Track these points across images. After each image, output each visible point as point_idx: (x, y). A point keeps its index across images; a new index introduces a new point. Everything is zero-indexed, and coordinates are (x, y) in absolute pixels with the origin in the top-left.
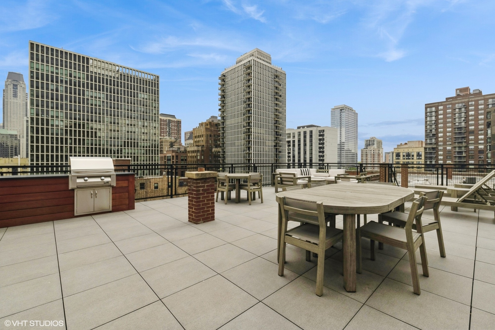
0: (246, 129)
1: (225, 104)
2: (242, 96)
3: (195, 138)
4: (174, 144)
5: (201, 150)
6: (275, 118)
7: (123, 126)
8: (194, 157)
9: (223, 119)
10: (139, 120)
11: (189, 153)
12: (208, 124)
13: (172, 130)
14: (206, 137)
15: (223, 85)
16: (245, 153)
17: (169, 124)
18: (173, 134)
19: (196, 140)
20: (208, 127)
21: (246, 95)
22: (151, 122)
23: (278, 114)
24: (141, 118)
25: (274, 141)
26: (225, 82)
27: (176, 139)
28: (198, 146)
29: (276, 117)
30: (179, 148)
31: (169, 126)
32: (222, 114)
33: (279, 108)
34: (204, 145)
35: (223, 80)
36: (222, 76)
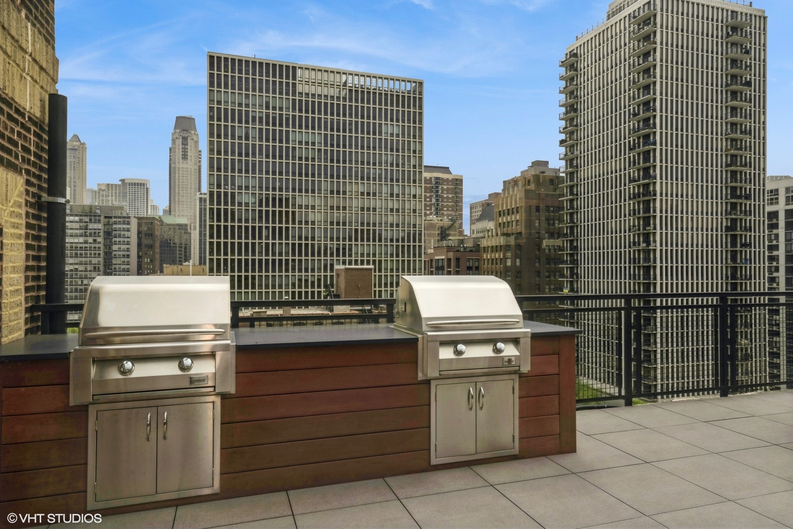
0: (639, 186)
1: (577, 125)
2: (627, 101)
3: (500, 215)
4: (447, 232)
5: (514, 244)
6: (730, 150)
7: (354, 197)
8: (499, 262)
9: (571, 166)
10: (383, 183)
11: (484, 252)
12: (532, 181)
13: (442, 201)
14: (526, 212)
15: (572, 79)
16: (634, 251)
17: (437, 187)
18: (445, 209)
19: (503, 220)
20: (532, 187)
21: (636, 96)
22: (406, 184)
23: (738, 135)
24: (386, 178)
25: (726, 214)
26: (576, 70)
27: (452, 220)
28: (507, 235)
29: (732, 146)
30: (462, 242)
31: (437, 192)
32: (569, 153)
33: (743, 119)
34: (520, 233)
35: (572, 67)
36: (568, 56)
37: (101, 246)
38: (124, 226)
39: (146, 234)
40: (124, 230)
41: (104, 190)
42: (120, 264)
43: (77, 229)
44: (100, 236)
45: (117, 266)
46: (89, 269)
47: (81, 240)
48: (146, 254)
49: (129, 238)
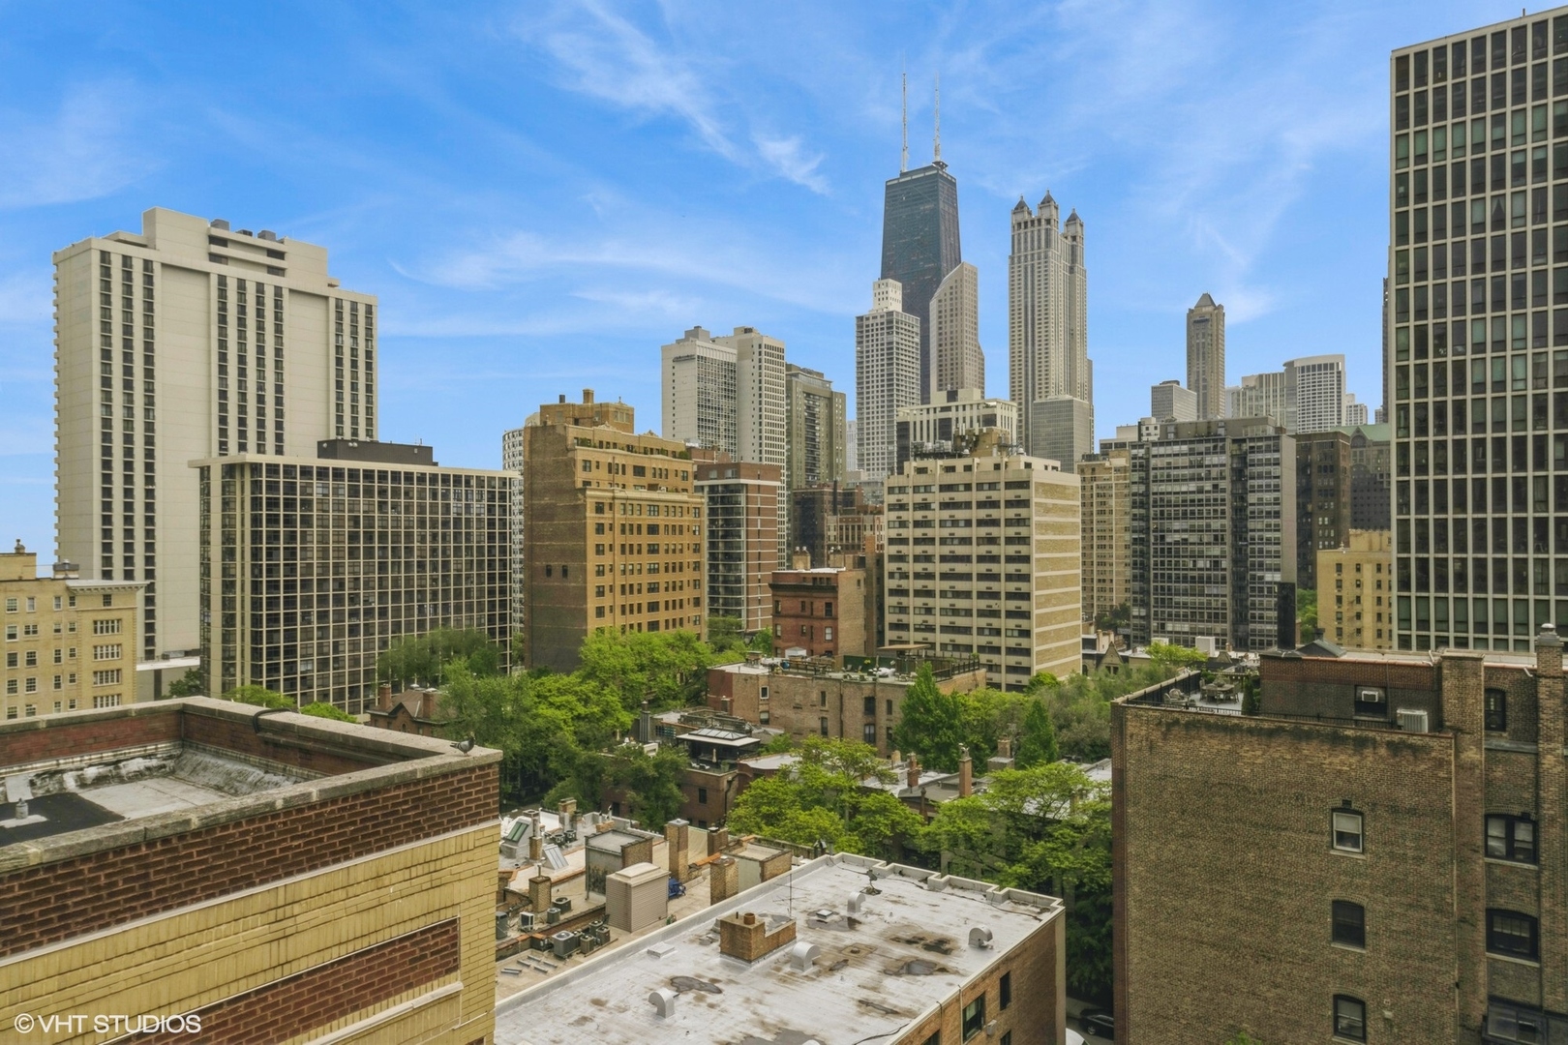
37: (1227, 496)
38: (1268, 456)
39: (1320, 467)
40: (1268, 463)
41: (1254, 388)
42: (1262, 530)
43: (1186, 467)
44: (1224, 478)
45: (1257, 535)
46: (1205, 540)
47: (1192, 486)
48: (1321, 508)
49: (1278, 477)
